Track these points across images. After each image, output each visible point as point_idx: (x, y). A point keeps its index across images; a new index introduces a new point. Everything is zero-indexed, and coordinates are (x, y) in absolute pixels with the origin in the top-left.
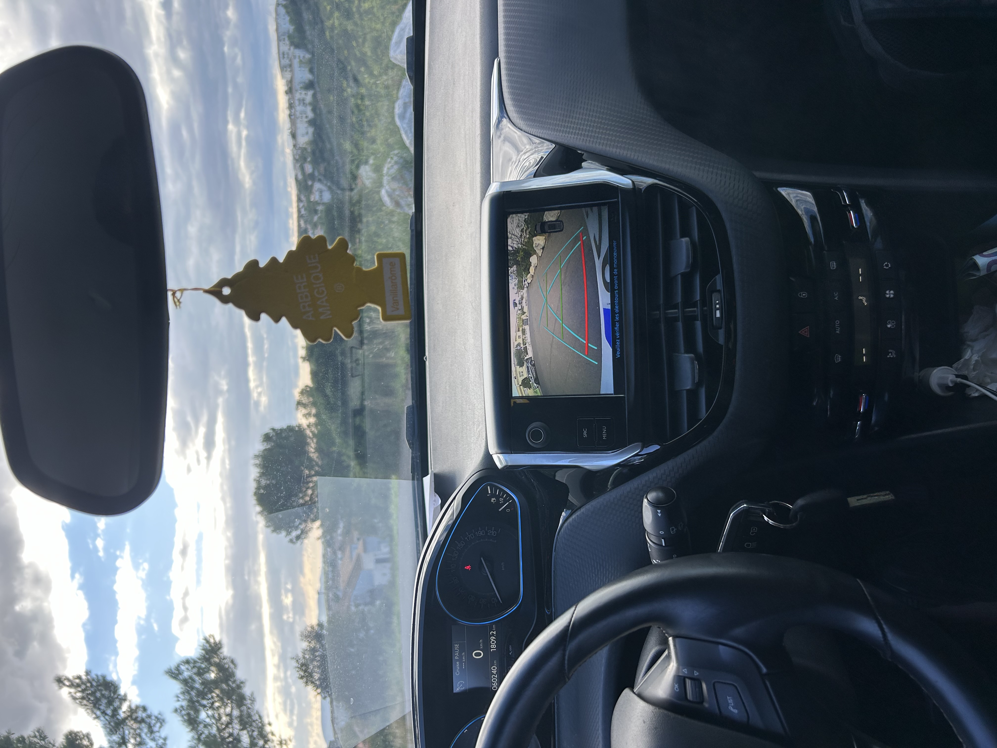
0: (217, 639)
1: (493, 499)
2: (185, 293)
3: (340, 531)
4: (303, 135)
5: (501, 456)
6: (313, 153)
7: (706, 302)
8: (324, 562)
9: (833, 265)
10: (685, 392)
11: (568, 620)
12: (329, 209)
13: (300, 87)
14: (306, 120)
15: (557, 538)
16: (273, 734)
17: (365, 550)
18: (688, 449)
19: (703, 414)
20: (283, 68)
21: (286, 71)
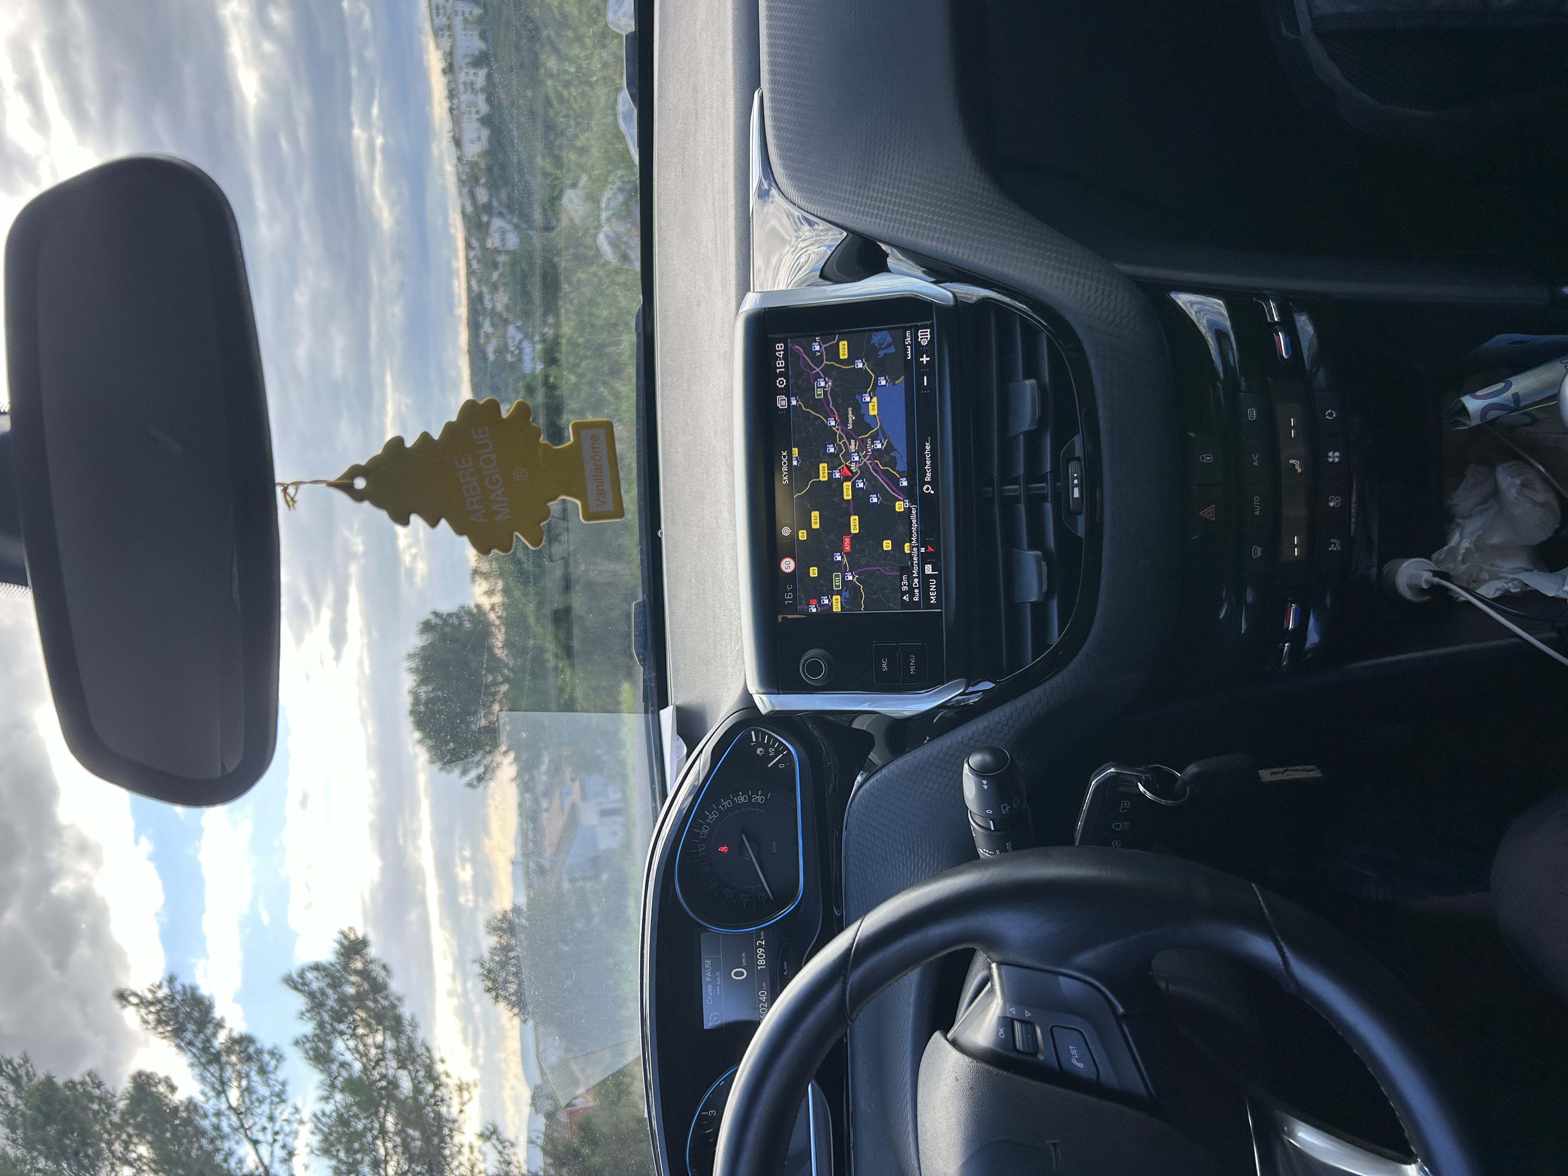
0: (360, 935)
1: (759, 751)
2: (302, 487)
3: (544, 768)
4: (472, 142)
5: (764, 697)
6: (490, 170)
7: (1060, 475)
8: (521, 815)
9: (1252, 414)
10: (1028, 605)
11: (850, 941)
12: (515, 259)
13: (465, 62)
14: (477, 116)
15: (849, 810)
16: (448, 1075)
17: (584, 796)
18: (1035, 687)
19: (1055, 638)
20: (437, 32)
21: (443, 36)
